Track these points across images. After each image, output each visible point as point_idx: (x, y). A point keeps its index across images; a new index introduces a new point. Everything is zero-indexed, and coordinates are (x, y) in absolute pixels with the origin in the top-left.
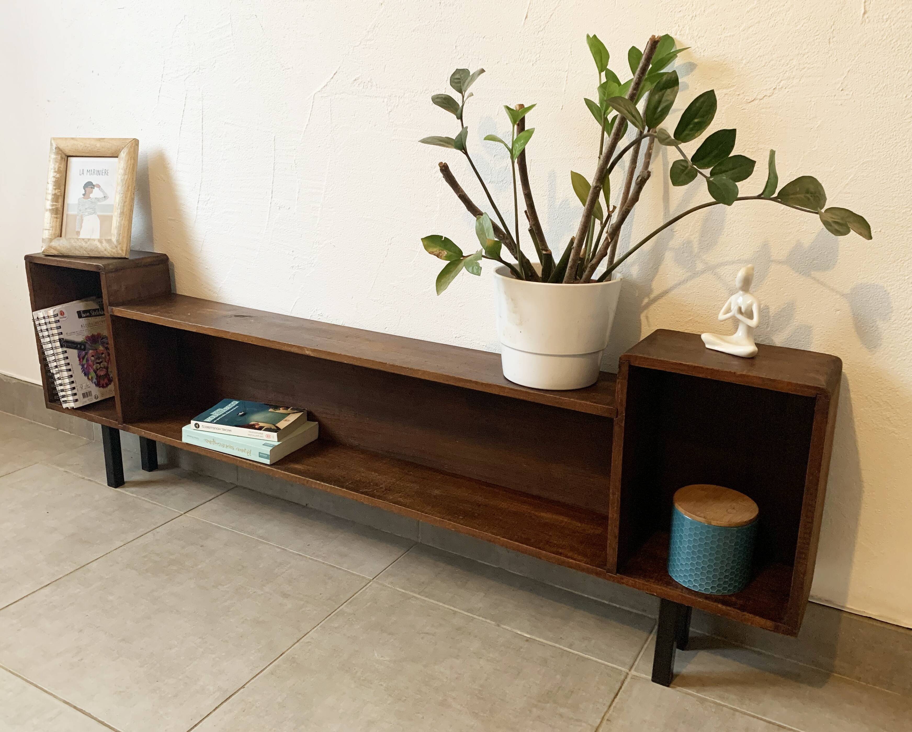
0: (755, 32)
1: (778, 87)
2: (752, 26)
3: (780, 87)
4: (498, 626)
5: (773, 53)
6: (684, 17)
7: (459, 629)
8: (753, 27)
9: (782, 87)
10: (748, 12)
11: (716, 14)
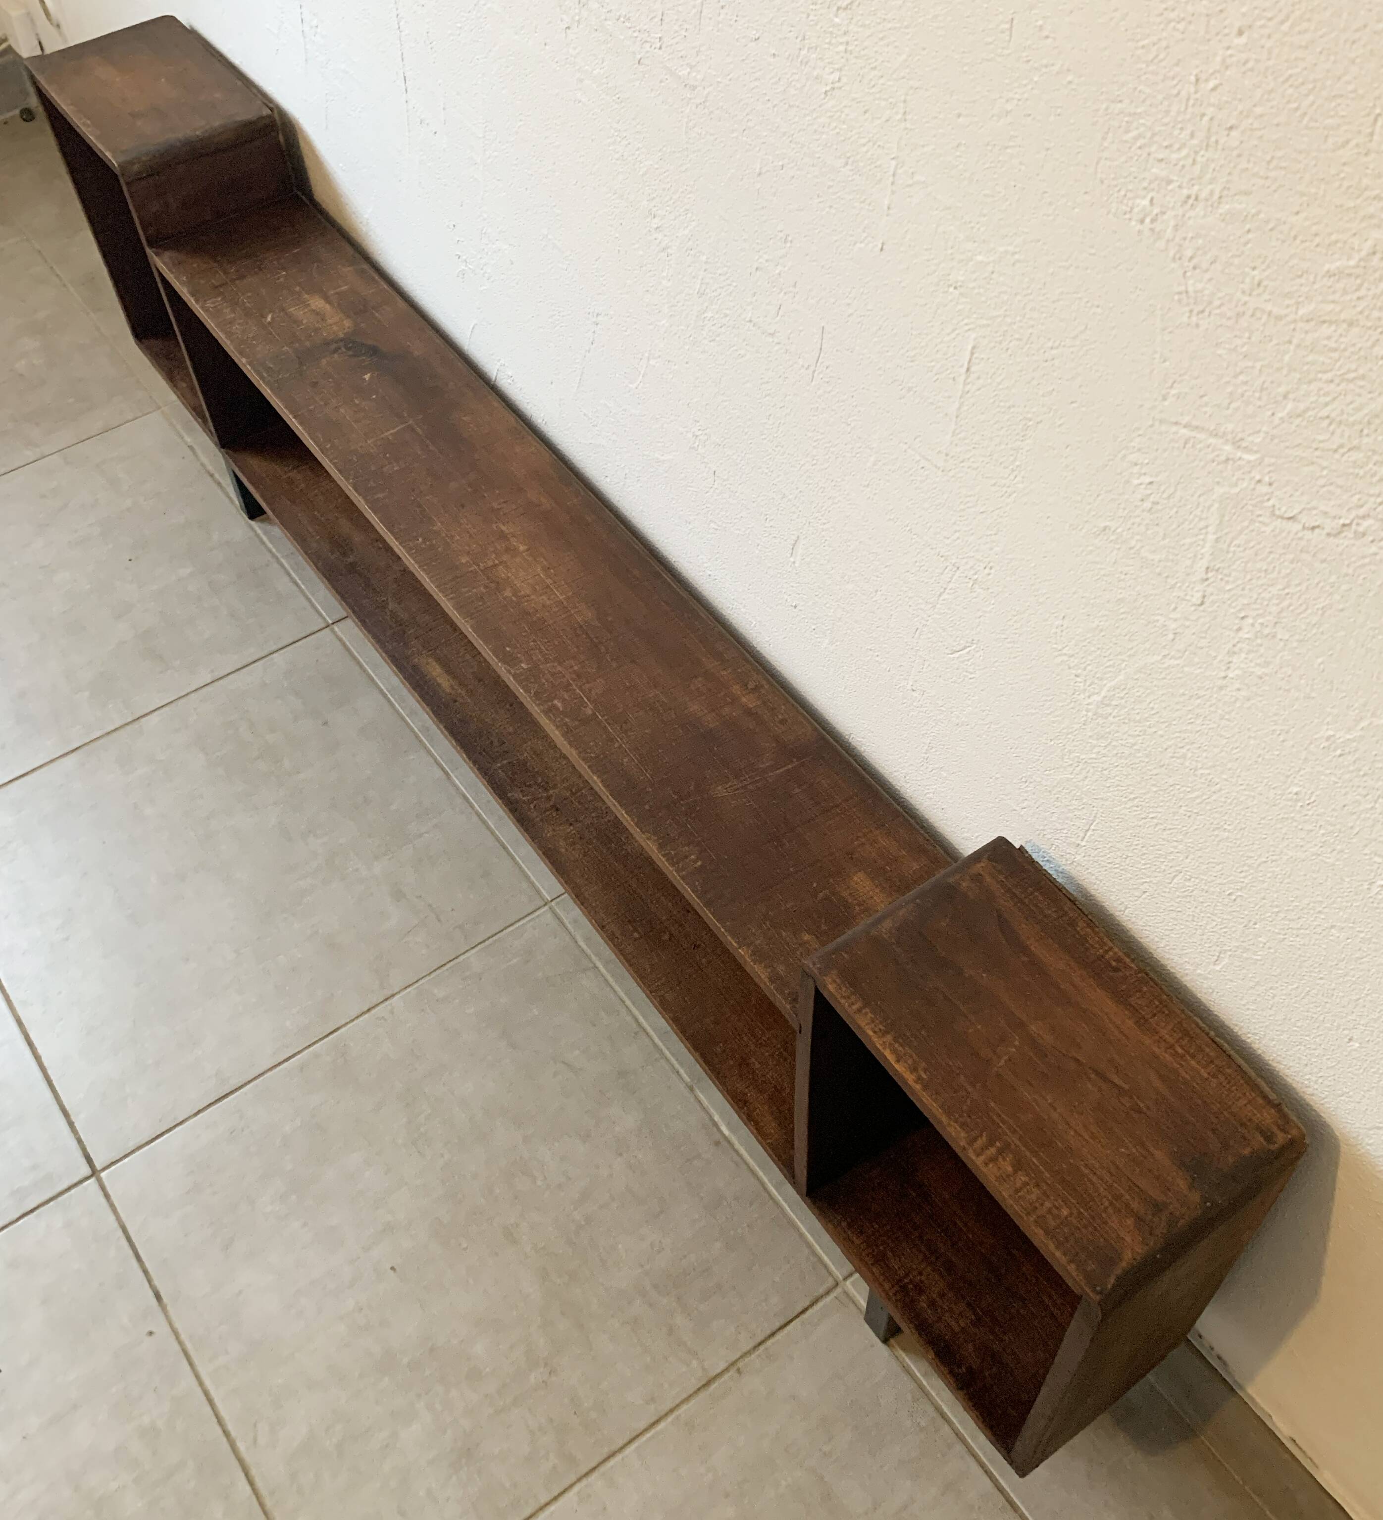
0: (1334, 345)
1: (1354, 526)
2: (1331, 322)
3: (1361, 529)
4: (691, 1089)
5: (1365, 432)
6: (1169, 182)
7: (622, 1074)
8: (1333, 328)
9: (1364, 534)
10: (1329, 274)
11: (1248, 226)
